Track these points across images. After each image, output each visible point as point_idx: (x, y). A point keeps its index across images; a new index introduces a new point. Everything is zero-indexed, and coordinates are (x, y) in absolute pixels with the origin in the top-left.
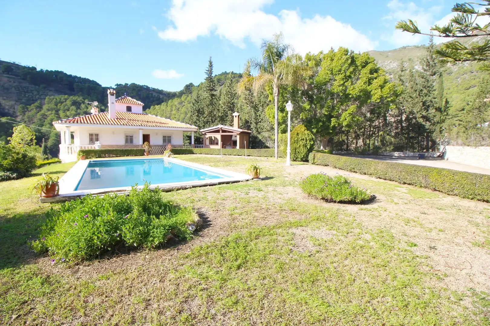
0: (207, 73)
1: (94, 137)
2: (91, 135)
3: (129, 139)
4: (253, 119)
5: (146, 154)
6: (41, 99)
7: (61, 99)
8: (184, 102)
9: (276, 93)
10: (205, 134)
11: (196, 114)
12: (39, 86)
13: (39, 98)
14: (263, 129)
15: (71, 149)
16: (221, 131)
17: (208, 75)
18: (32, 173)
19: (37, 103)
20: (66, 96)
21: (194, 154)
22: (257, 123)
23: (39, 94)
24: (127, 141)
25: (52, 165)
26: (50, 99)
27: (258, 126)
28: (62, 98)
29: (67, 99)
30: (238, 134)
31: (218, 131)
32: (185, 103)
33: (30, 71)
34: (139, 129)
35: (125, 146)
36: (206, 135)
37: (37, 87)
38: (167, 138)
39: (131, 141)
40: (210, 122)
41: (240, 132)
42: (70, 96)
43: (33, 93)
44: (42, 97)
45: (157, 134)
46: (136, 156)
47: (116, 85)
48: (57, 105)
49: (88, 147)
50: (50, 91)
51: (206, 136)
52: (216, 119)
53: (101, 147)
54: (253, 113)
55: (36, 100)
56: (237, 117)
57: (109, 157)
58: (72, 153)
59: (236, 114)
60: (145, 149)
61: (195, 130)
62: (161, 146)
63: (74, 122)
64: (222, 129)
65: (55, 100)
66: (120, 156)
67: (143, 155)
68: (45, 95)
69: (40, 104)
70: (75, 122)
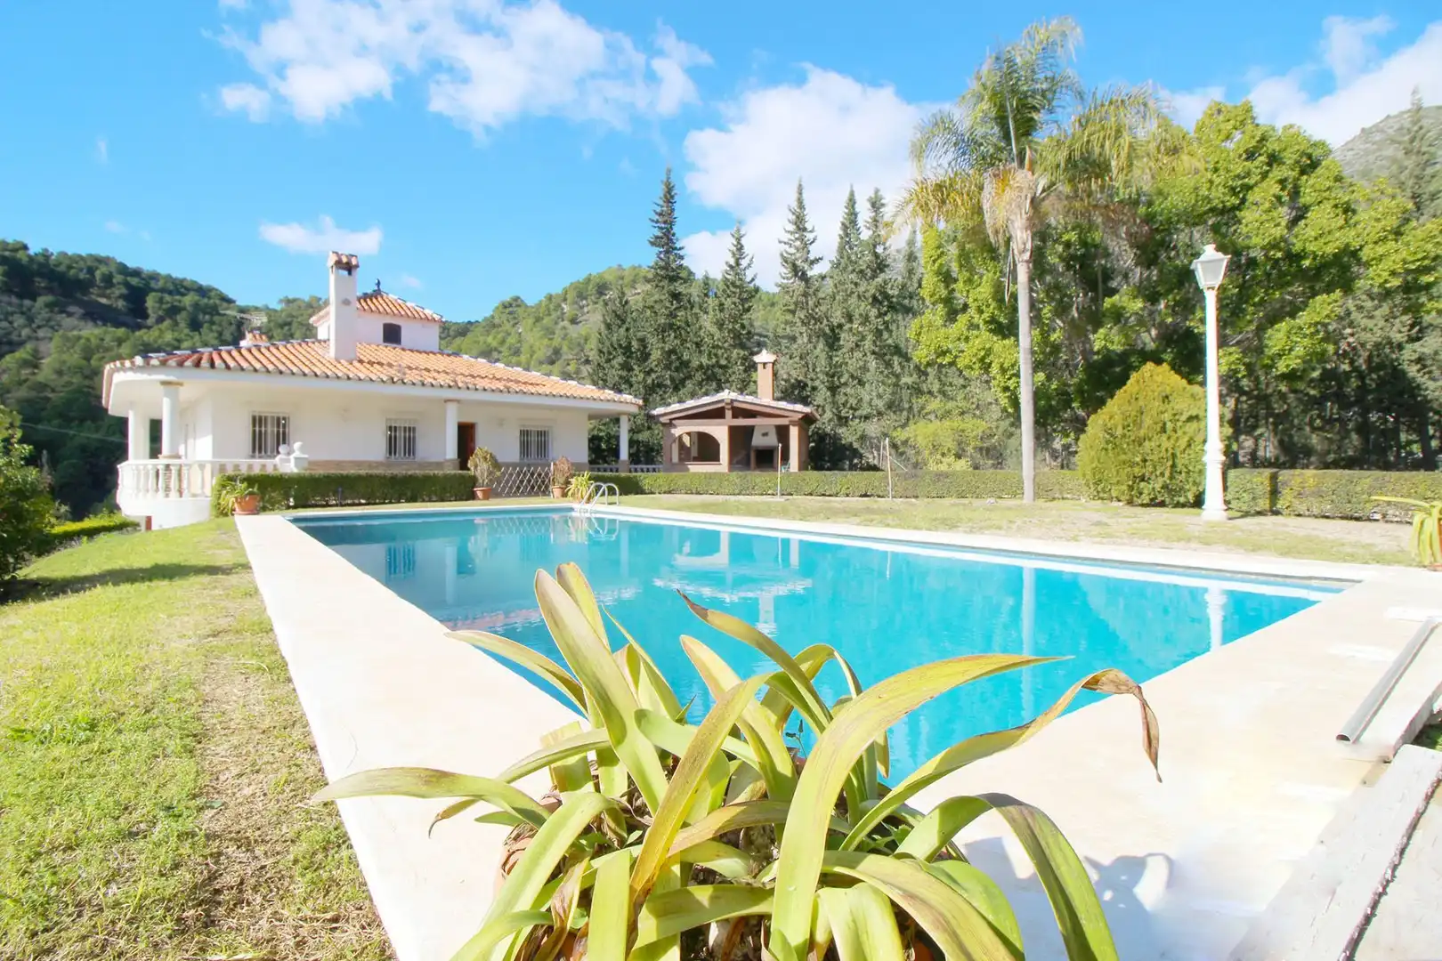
0: (657, 222)
1: (271, 429)
2: (258, 421)
3: (401, 439)
4: (821, 376)
5: (480, 494)
6: (37, 339)
7: (102, 340)
8: (496, 349)
9: (1024, 251)
10: (670, 424)
11: (620, 359)
12: (34, 300)
13: (29, 338)
14: (855, 410)
15: (180, 475)
16: (729, 414)
17: (662, 228)
18: (21, 574)
19: (22, 350)
20: (121, 331)
21: (643, 492)
22: (833, 389)
23: (30, 325)
24: (392, 446)
25: (102, 538)
26: (68, 339)
27: (841, 399)
28: (108, 338)
29: (125, 341)
30: (794, 423)
31: (716, 414)
32: (500, 352)
33: (7, 253)
34: (447, 401)
35: (388, 465)
36: (675, 426)
37: (27, 302)
38: (534, 439)
39: (410, 448)
40: (666, 386)
41: (800, 416)
42: (133, 332)
43: (11, 323)
44: (41, 333)
45: (501, 422)
46: (442, 500)
47: (281, 301)
48: (88, 359)
49: (250, 467)
50: (70, 315)
51: (673, 431)
52: (689, 377)
53: (306, 465)
54: (823, 356)
55: (21, 344)
56: (769, 366)
57: (342, 506)
58: (181, 493)
59: (764, 357)
60: (478, 473)
61: (635, 410)
62: (514, 465)
63: (197, 364)
64: (736, 404)
65: (83, 341)
66: (384, 503)
67: (472, 496)
68: (52, 327)
69: (33, 356)
70: (205, 363)
